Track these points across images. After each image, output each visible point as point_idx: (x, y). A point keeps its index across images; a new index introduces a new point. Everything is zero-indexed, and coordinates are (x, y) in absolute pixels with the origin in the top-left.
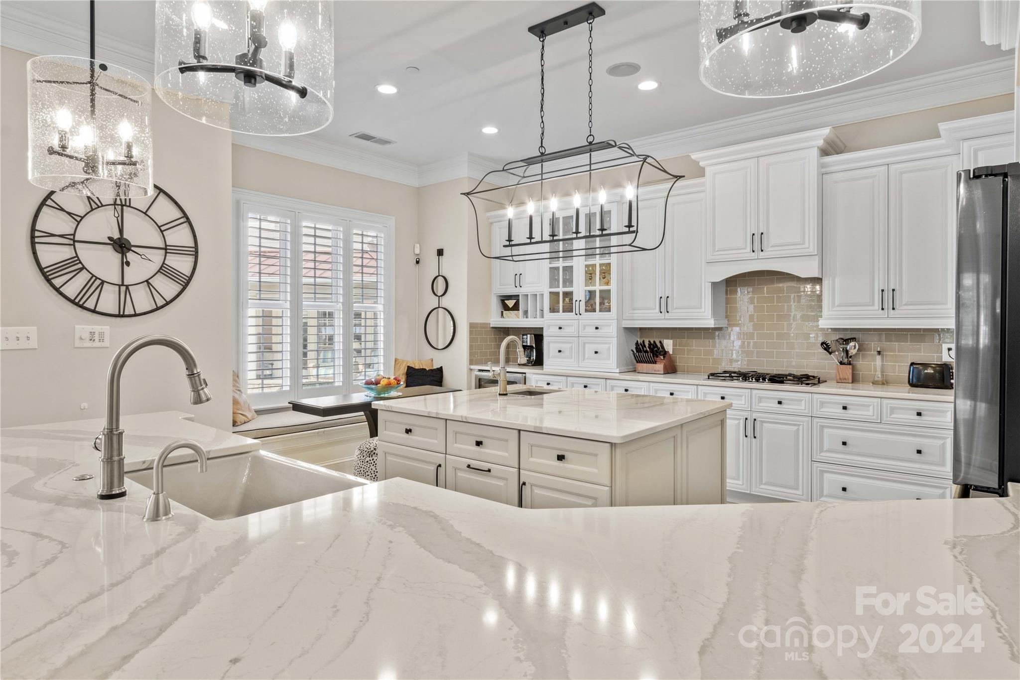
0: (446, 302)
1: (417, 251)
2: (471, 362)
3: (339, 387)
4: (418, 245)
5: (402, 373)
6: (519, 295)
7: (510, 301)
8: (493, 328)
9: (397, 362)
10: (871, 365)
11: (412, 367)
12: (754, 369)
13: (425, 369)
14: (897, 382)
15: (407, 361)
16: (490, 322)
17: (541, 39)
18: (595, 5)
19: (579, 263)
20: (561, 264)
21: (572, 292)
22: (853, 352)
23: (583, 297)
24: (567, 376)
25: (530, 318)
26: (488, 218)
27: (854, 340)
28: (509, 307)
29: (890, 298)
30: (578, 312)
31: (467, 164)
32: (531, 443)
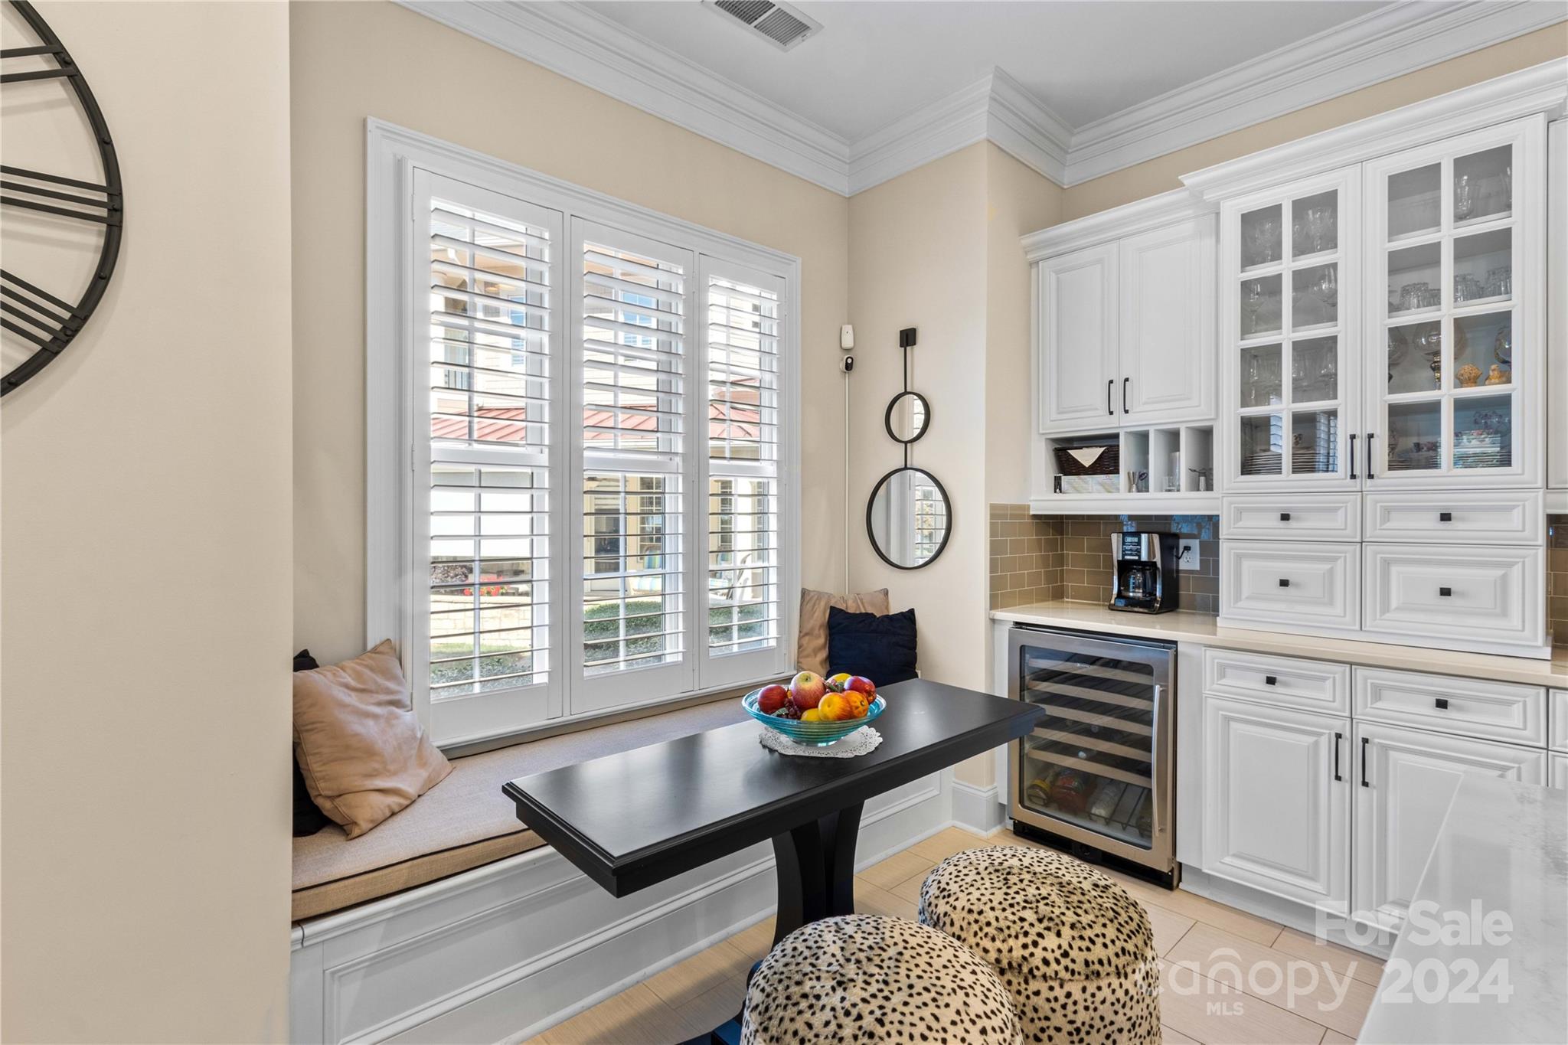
0: (920, 455)
1: (848, 341)
2: (995, 602)
3: (675, 665)
4: (850, 327)
5: (818, 624)
6: (1116, 436)
7: (1085, 450)
8: (1035, 517)
9: (807, 598)
11: (842, 610)
13: (875, 616)
15: (830, 596)
16: (1031, 503)
19: (1361, 327)
20: (1287, 335)
21: (1334, 415)
23: (1379, 424)
24: (1352, 663)
25: (1157, 491)
26: (1027, 250)
28: (1082, 465)
30: (1363, 470)
31: (987, 106)
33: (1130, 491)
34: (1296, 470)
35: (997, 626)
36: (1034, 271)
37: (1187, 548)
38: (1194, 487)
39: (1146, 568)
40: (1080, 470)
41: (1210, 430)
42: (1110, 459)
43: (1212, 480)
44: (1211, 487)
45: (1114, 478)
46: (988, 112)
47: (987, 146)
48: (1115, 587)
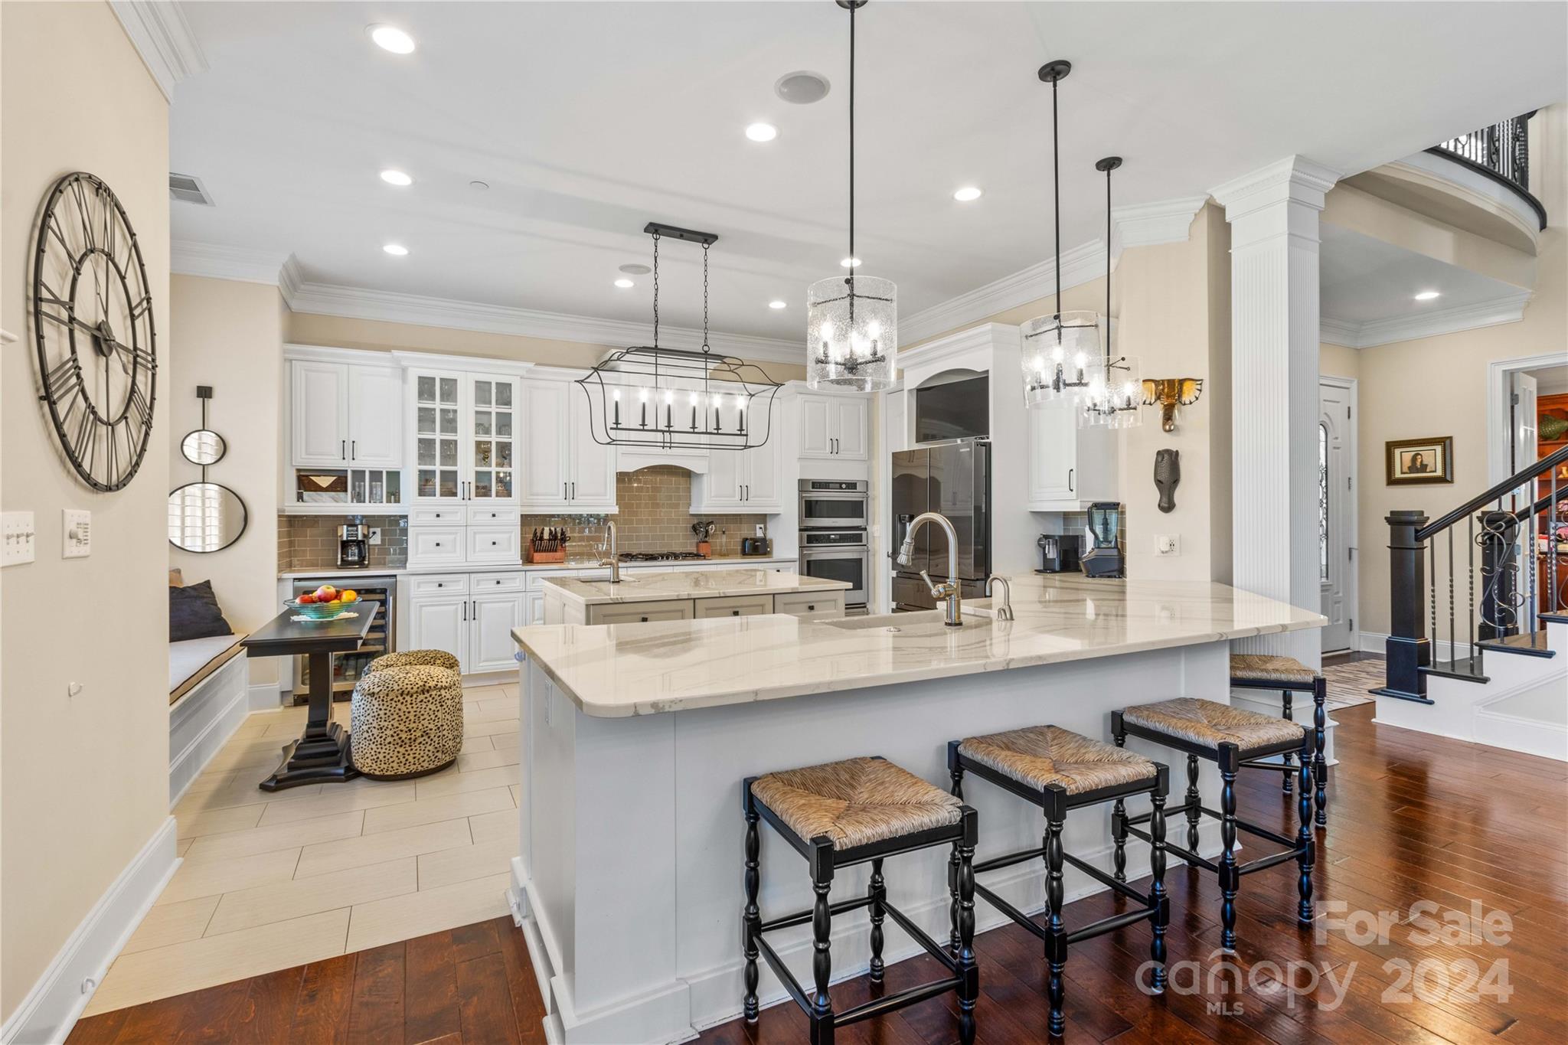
2: (283, 568)
7: (323, 477)
10: (718, 540)
14: (733, 552)
16: (286, 508)
17: (655, 235)
18: (715, 237)
19: (466, 438)
20: (438, 436)
21: (455, 472)
22: (711, 532)
23: (472, 478)
24: (469, 573)
25: (370, 502)
26: (285, 352)
27: (712, 523)
28: (320, 486)
29: (745, 493)
30: (467, 496)
31: (280, 268)
32: (785, 602)
33: (352, 502)
34: (441, 495)
35: (281, 584)
36: (288, 364)
37: (374, 533)
38: (389, 501)
39: (360, 544)
40: (318, 488)
41: (398, 473)
42: (340, 484)
43: (399, 498)
44: (399, 502)
45: (342, 494)
46: (281, 272)
47: (277, 290)
48: (339, 556)
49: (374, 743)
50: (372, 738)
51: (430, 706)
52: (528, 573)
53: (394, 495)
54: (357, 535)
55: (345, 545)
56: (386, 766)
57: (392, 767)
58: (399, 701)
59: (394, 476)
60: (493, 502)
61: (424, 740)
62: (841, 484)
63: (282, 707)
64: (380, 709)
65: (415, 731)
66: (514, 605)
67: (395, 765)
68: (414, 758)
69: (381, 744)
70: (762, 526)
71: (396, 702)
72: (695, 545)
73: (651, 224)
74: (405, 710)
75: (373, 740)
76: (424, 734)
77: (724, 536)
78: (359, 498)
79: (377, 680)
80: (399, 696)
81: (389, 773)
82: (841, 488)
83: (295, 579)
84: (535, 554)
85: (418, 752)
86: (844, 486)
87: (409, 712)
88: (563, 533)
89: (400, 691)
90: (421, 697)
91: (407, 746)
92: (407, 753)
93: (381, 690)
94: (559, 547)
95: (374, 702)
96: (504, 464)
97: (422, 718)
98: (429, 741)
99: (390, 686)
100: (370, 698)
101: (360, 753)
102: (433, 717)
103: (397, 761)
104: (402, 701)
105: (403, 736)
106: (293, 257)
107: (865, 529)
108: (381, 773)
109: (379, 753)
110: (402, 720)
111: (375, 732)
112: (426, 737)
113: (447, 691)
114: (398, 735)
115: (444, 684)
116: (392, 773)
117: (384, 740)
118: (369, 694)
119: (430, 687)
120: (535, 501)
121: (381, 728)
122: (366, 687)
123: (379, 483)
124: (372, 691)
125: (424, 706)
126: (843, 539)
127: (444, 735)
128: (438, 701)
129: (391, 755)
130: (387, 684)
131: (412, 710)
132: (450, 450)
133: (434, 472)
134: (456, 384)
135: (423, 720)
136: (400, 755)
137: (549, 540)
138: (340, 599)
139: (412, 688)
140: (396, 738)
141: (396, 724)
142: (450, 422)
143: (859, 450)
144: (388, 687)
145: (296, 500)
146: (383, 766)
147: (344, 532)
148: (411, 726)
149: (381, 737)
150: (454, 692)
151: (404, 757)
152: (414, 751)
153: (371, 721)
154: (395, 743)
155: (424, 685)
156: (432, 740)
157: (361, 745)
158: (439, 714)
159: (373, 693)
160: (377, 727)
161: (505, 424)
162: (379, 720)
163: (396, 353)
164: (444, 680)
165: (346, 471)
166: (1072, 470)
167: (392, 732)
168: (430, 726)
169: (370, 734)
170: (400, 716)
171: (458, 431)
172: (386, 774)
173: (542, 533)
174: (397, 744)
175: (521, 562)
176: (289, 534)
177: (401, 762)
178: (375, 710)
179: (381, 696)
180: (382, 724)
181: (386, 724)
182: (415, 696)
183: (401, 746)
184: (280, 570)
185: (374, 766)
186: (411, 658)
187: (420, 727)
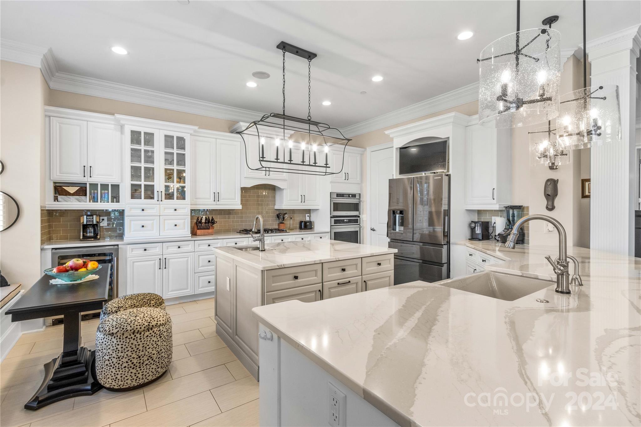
7: (71, 187)
8: (47, 210)
10: (289, 222)
12: (247, 228)
14: (296, 228)
16: (46, 205)
17: (283, 51)
18: (315, 55)
19: (159, 167)
20: (143, 165)
21: (153, 186)
22: (285, 218)
23: (163, 189)
24: (162, 242)
25: (101, 202)
26: (46, 111)
27: (286, 213)
28: (69, 193)
29: (303, 199)
30: (160, 199)
31: (42, 57)
32: (367, 262)
33: (90, 202)
34: (145, 198)
35: (43, 252)
36: (47, 119)
37: (103, 220)
38: (112, 201)
39: (95, 226)
40: (67, 194)
41: (118, 185)
42: (82, 191)
43: (119, 200)
44: (119, 202)
45: (83, 198)
46: (42, 59)
47: (39, 70)
48: (82, 233)
49: (113, 368)
50: (112, 365)
51: (153, 339)
52: (196, 242)
53: (116, 198)
54: (93, 221)
55: (85, 227)
56: (122, 383)
57: (127, 383)
58: (132, 338)
59: (116, 187)
60: (175, 202)
61: (149, 362)
62: (349, 195)
63: (44, 327)
64: (118, 345)
65: (143, 357)
66: (188, 259)
67: (129, 382)
68: (143, 375)
69: (119, 368)
70: (309, 215)
71: (129, 339)
72: (277, 224)
73: (283, 43)
74: (136, 343)
75: (113, 366)
76: (149, 358)
77: (291, 220)
78: (94, 199)
79: (114, 323)
80: (132, 334)
81: (124, 387)
82: (349, 197)
83: (52, 249)
84: (198, 231)
85: (145, 370)
86: (350, 196)
87: (139, 345)
88: (213, 219)
89: (132, 331)
90: (147, 333)
91: (137, 368)
92: (137, 373)
93: (118, 331)
94: (211, 227)
95: (113, 340)
96: (180, 182)
97: (148, 347)
98: (152, 362)
99: (125, 327)
100: (110, 337)
101: (103, 374)
102: (155, 346)
103: (130, 378)
104: (133, 337)
105: (135, 361)
106: (50, 50)
107: (359, 217)
108: (119, 387)
109: (118, 374)
110: (134, 351)
111: (115, 360)
112: (150, 360)
113: (163, 326)
114: (131, 361)
115: (162, 322)
116: (127, 386)
117: (121, 365)
118: (109, 334)
119: (153, 326)
120: (198, 202)
121: (119, 358)
122: (107, 329)
123: (106, 191)
124: (111, 332)
125: (149, 340)
126: (350, 221)
127: (162, 356)
128: (158, 335)
129: (126, 375)
130: (122, 326)
131: (141, 343)
132: (150, 173)
133: (140, 185)
134: (154, 135)
135: (149, 348)
136: (133, 375)
137: (205, 223)
138: (86, 267)
139: (141, 328)
140: (130, 363)
141: (130, 354)
142: (150, 158)
143: (357, 179)
144: (123, 329)
145: (53, 200)
146: (120, 383)
147: (84, 220)
148: (140, 354)
149: (119, 364)
150: (168, 327)
151: (135, 376)
152: (142, 371)
153: (111, 353)
154: (129, 366)
155: (149, 325)
156: (154, 361)
157: (104, 369)
158: (159, 343)
159: (113, 333)
160: (116, 357)
161: (181, 159)
162: (117, 352)
163: (117, 116)
164: (161, 319)
165: (86, 184)
166: (494, 189)
167: (127, 360)
168: (153, 352)
169: (111, 362)
170: (132, 348)
171: (155, 163)
172: (122, 387)
173: (201, 219)
174: (131, 367)
175: (190, 235)
176: (49, 221)
177: (133, 379)
178: (114, 345)
179: (119, 335)
180: (120, 354)
181: (122, 354)
182: (143, 333)
183: (133, 368)
184: (43, 242)
185: (114, 383)
186: (134, 301)
187: (147, 353)
